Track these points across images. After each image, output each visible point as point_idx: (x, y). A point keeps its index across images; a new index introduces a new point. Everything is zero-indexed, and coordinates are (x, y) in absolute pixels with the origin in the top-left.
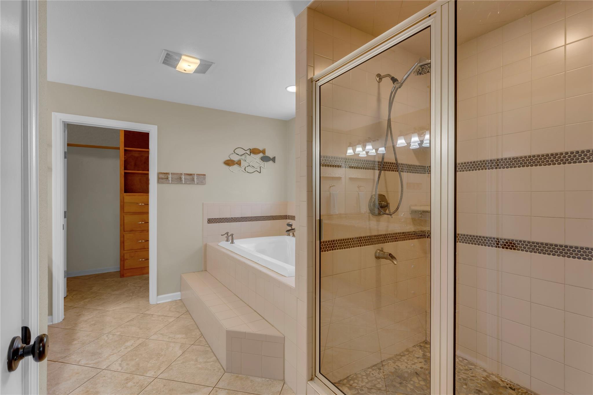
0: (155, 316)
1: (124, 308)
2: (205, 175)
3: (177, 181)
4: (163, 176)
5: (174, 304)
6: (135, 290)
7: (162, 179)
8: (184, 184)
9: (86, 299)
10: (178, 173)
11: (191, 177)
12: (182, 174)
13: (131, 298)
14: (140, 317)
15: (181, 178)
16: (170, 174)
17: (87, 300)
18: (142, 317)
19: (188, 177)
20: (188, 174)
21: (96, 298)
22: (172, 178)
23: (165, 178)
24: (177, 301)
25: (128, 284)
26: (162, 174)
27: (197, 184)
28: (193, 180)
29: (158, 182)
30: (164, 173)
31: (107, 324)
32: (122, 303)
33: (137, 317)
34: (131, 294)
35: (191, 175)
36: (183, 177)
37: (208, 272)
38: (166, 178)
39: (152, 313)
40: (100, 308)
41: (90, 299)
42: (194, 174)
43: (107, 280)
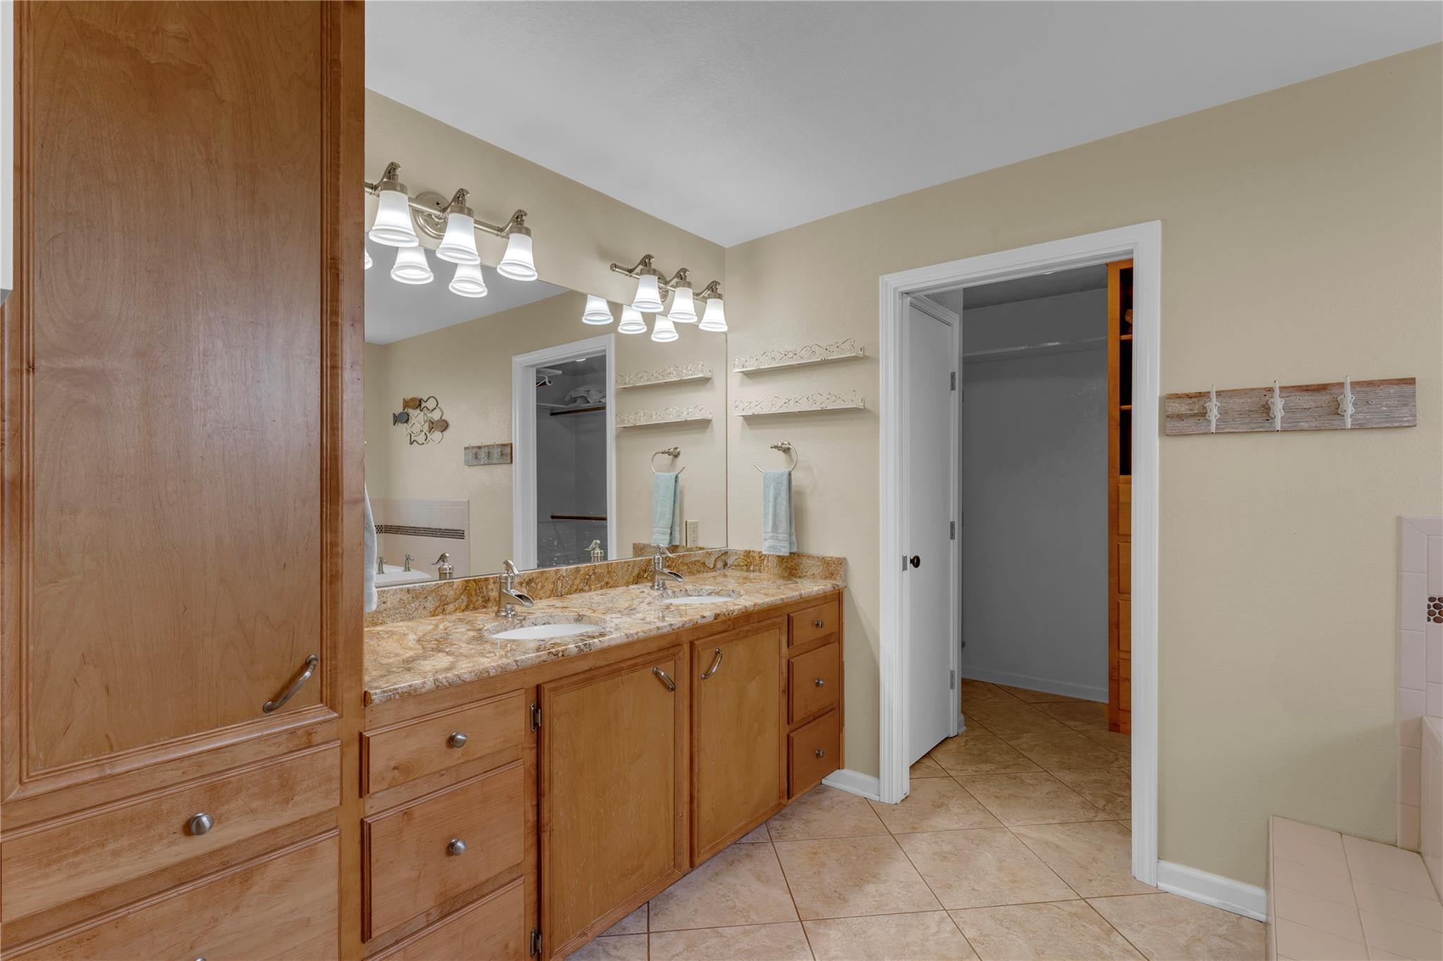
0: (1120, 939)
1: (1047, 843)
2: (1411, 382)
3: (1247, 420)
4: (1183, 408)
5: (1222, 930)
6: (1120, 793)
7: (1180, 417)
8: (1284, 431)
9: (987, 761)
10: (1252, 390)
11: (1323, 399)
12: (1271, 390)
13: (1091, 814)
14: (1068, 909)
15: (1267, 409)
16: (1213, 396)
17: (985, 767)
18: (1076, 914)
19: (1306, 400)
20: (1300, 387)
21: (1008, 771)
22: (1223, 412)
23: (1191, 416)
24: (1243, 922)
25: (1117, 759)
26: (1179, 400)
27: (1359, 427)
28: (1336, 410)
29: (1164, 432)
30: (1189, 396)
31: (971, 877)
32: (1055, 821)
33: (1059, 905)
34: (1101, 803)
35: (1322, 388)
36: (1278, 405)
37: (1424, 861)
38: (1195, 415)
39: (1114, 921)
40: (994, 810)
41: (993, 767)
42: (1341, 385)
43: (1071, 723)
